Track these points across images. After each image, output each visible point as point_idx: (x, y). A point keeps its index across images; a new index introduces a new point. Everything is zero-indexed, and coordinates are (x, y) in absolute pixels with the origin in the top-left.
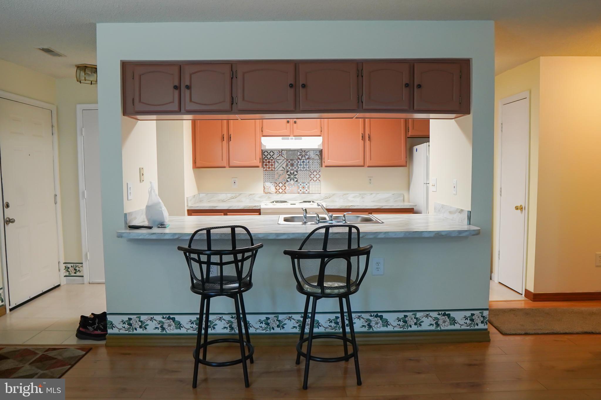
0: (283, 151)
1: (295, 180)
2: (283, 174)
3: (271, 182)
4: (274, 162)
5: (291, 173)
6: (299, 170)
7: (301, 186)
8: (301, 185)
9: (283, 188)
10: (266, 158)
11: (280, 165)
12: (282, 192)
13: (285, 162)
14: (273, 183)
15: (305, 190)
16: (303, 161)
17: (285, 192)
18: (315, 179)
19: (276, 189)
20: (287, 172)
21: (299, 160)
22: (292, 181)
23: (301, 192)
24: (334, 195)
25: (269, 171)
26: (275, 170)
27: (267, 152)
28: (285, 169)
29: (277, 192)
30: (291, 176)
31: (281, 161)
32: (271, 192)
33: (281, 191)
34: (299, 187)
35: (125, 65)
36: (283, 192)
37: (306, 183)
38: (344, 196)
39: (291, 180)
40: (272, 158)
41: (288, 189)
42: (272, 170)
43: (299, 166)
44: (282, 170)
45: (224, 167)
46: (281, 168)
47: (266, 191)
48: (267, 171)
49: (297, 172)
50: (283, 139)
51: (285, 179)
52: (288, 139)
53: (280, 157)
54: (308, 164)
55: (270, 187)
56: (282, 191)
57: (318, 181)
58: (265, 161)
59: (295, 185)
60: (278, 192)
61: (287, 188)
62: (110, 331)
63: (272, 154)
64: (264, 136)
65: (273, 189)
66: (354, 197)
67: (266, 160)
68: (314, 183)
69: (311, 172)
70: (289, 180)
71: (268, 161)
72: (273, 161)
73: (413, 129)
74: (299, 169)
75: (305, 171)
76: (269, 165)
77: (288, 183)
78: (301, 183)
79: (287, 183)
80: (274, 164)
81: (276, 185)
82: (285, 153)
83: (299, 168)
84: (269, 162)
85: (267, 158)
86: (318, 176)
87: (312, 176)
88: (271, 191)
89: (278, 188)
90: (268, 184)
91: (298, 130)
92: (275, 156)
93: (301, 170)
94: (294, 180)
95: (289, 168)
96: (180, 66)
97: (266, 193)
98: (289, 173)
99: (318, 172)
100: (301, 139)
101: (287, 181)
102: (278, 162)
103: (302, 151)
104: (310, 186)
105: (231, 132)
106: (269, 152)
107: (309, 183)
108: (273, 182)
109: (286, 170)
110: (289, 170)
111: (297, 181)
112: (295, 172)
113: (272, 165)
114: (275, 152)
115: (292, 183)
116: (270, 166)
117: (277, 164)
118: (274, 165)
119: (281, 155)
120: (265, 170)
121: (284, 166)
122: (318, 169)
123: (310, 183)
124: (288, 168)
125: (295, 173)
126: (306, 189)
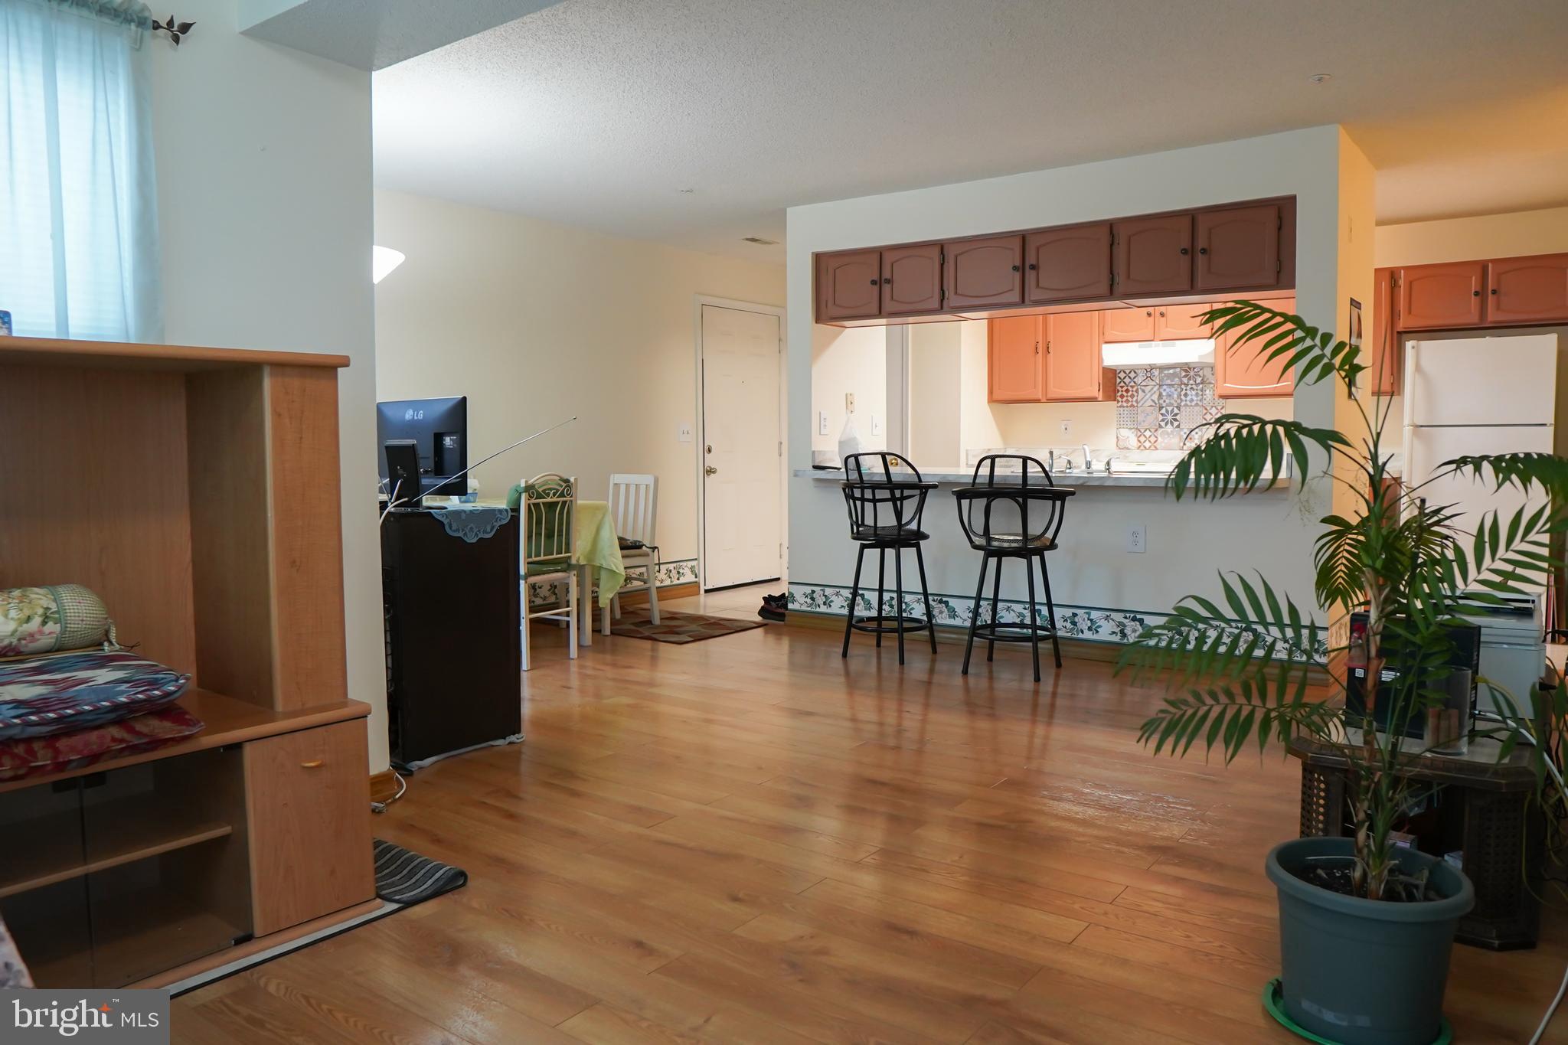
0: (1154, 370)
1: (1176, 424)
2: (1152, 413)
3: (1131, 429)
4: (1137, 391)
5: (1167, 411)
6: (1184, 406)
7: (1185, 437)
8: (1185, 433)
9: (1153, 439)
10: (1122, 384)
11: (1147, 396)
12: (1150, 447)
13: (1157, 390)
14: (1133, 430)
16: (1192, 388)
17: (1155, 447)
19: (1139, 441)
20: (1161, 408)
21: (1183, 386)
22: (1169, 425)
23: (1185, 447)
25: (1127, 407)
26: (1139, 405)
27: (1125, 372)
28: (1156, 404)
29: (1140, 446)
30: (1167, 416)
31: (1149, 388)
32: (1130, 447)
33: (1147, 444)
34: (1181, 439)
35: (818, 258)
36: (1153, 448)
39: (1166, 424)
40: (1132, 384)
41: (1162, 442)
42: (1132, 406)
43: (1182, 397)
44: (1151, 406)
45: (1038, 401)
46: (1150, 403)
47: (1121, 444)
48: (1124, 407)
49: (1178, 408)
50: (1140, 347)
51: (1157, 422)
52: (1151, 346)
53: (1149, 380)
54: (1201, 393)
55: (1128, 437)
56: (1150, 444)
58: (1120, 389)
59: (1175, 434)
60: (1142, 448)
61: (1160, 439)
62: (790, 606)
63: (1132, 375)
64: (1106, 343)
65: (1133, 441)
67: (1122, 387)
69: (1206, 409)
70: (1163, 424)
71: (1125, 388)
72: (1134, 389)
73: (1410, 313)
74: (1183, 404)
75: (1195, 408)
76: (1127, 396)
77: (1162, 429)
78: (1185, 430)
79: (1160, 431)
80: (1135, 394)
81: (1139, 434)
82: (1157, 373)
83: (1181, 400)
84: (1127, 391)
85: (1125, 383)
87: (1208, 417)
88: (1130, 445)
89: (1142, 439)
90: (1125, 432)
91: (1169, 329)
92: (1139, 380)
93: (1186, 405)
94: (1172, 424)
95: (1165, 401)
96: (881, 253)
97: (1120, 449)
98: (1163, 411)
99: (1219, 408)
100: (1174, 345)
101: (1160, 426)
102: (1144, 391)
103: (1190, 369)
105: (1051, 338)
106: (1128, 372)
108: (1134, 428)
109: (1158, 405)
110: (1164, 405)
111: (1178, 426)
112: (1175, 409)
113: (1132, 396)
114: (1139, 371)
115: (1169, 430)
116: (1129, 399)
117: (1141, 394)
118: (1137, 396)
119: (1150, 377)
120: (1120, 407)
121: (1155, 397)
122: (1221, 404)
124: (1161, 401)
125: (1176, 411)
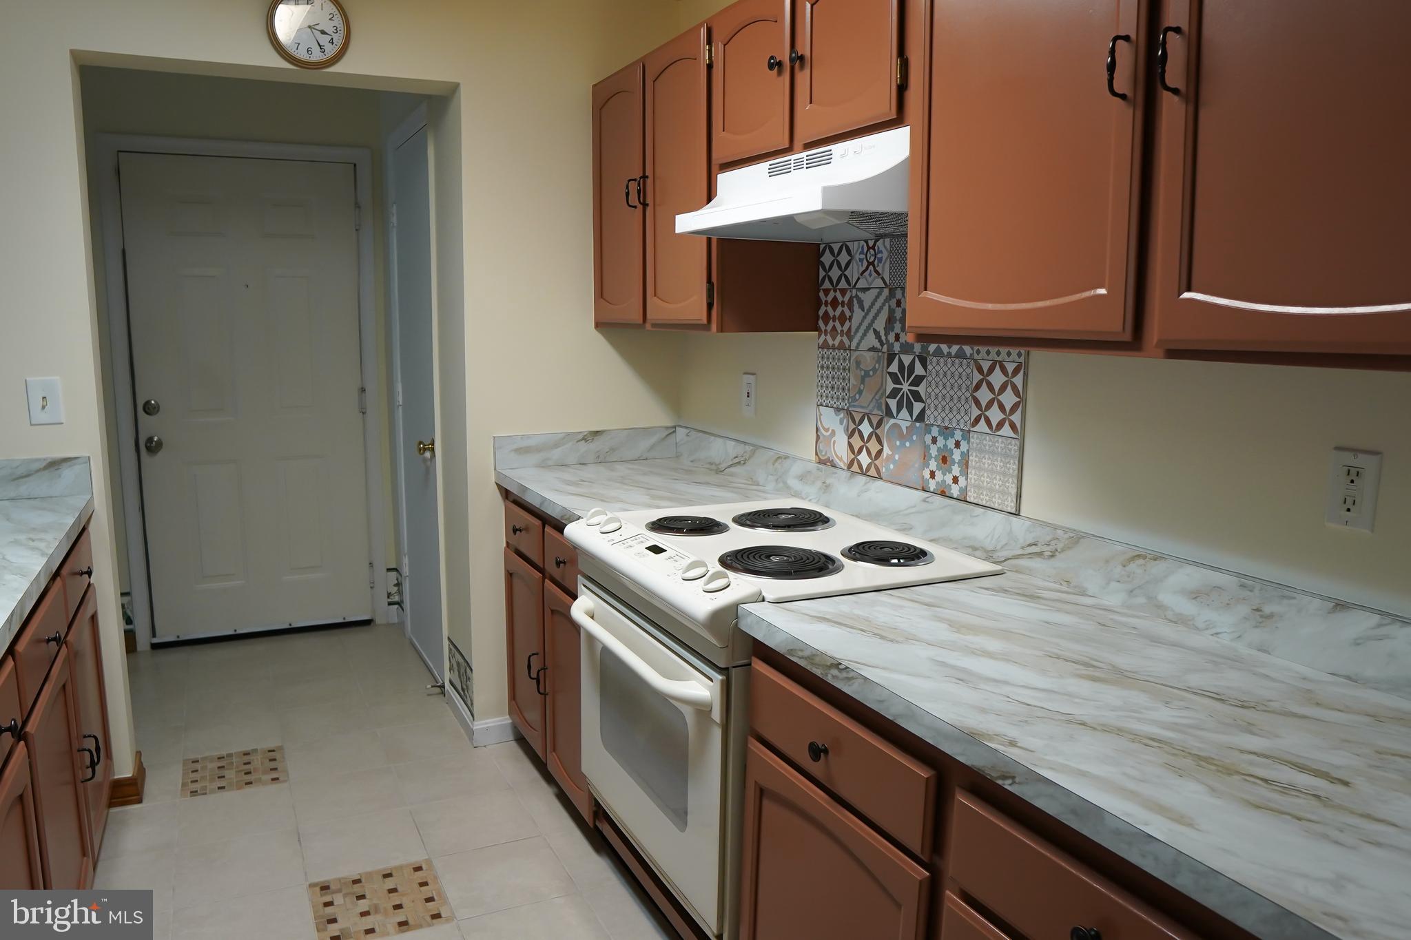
0: (880, 243)
1: (917, 409)
2: (875, 371)
3: (838, 410)
4: (851, 304)
5: (901, 368)
6: (933, 354)
7: (934, 451)
8: (934, 441)
9: (874, 446)
10: (825, 285)
11: (868, 321)
12: (869, 468)
13: (884, 305)
14: (841, 415)
15: (949, 479)
17: (879, 471)
18: (995, 415)
19: (852, 448)
20: (890, 359)
22: (905, 413)
23: (932, 485)
24: (1077, 538)
25: (834, 350)
26: (853, 346)
28: (882, 344)
29: (853, 464)
30: (902, 389)
31: (873, 293)
32: (837, 461)
33: (865, 460)
34: (926, 457)
36: (874, 471)
37: (958, 435)
38: (1132, 567)
39: (900, 407)
40: (843, 282)
41: (889, 458)
42: (842, 345)
44: (874, 350)
46: (872, 340)
47: (823, 450)
48: (829, 350)
49: (924, 363)
51: (881, 398)
53: (870, 275)
55: (833, 433)
56: (870, 461)
57: (1006, 430)
59: (914, 437)
60: (858, 467)
61: (886, 451)
65: (840, 448)
66: (1196, 595)
67: (824, 293)
68: (988, 441)
70: (893, 405)
71: (829, 297)
72: (846, 299)
75: (957, 363)
76: (834, 320)
77: (892, 421)
78: (935, 431)
79: (888, 424)
80: (850, 314)
81: (852, 426)
82: (885, 255)
84: (835, 303)
85: (829, 281)
86: (1008, 399)
87: (984, 395)
88: (836, 455)
89: (856, 442)
90: (829, 419)
92: (853, 272)
94: (910, 408)
95: (898, 339)
97: (821, 464)
98: (895, 367)
99: (1010, 374)
101: (889, 413)
102: (861, 305)
104: (973, 459)
106: (834, 248)
107: (967, 435)
108: (843, 409)
109: (885, 349)
110: (897, 349)
111: (921, 417)
112: (917, 363)
113: (843, 319)
114: (854, 247)
115: (905, 427)
116: (838, 326)
117: (858, 314)
118: (850, 319)
119: (873, 263)
120: (823, 349)
121: (880, 325)
122: (1014, 355)
123: (974, 439)
124: (892, 339)
125: (919, 370)
126: (956, 470)
